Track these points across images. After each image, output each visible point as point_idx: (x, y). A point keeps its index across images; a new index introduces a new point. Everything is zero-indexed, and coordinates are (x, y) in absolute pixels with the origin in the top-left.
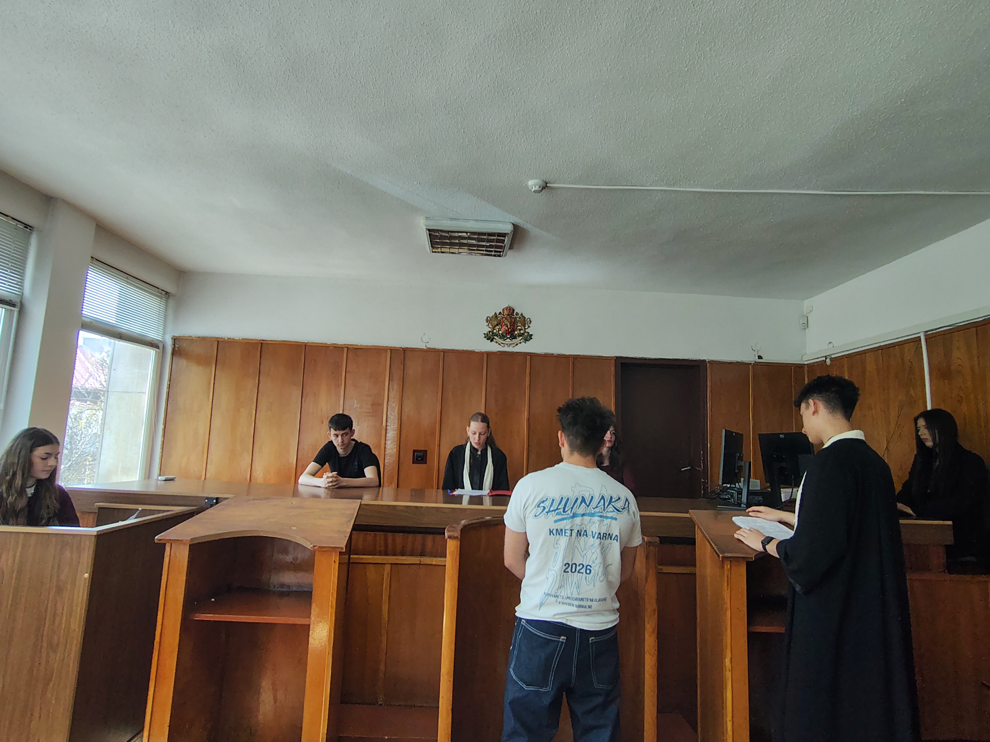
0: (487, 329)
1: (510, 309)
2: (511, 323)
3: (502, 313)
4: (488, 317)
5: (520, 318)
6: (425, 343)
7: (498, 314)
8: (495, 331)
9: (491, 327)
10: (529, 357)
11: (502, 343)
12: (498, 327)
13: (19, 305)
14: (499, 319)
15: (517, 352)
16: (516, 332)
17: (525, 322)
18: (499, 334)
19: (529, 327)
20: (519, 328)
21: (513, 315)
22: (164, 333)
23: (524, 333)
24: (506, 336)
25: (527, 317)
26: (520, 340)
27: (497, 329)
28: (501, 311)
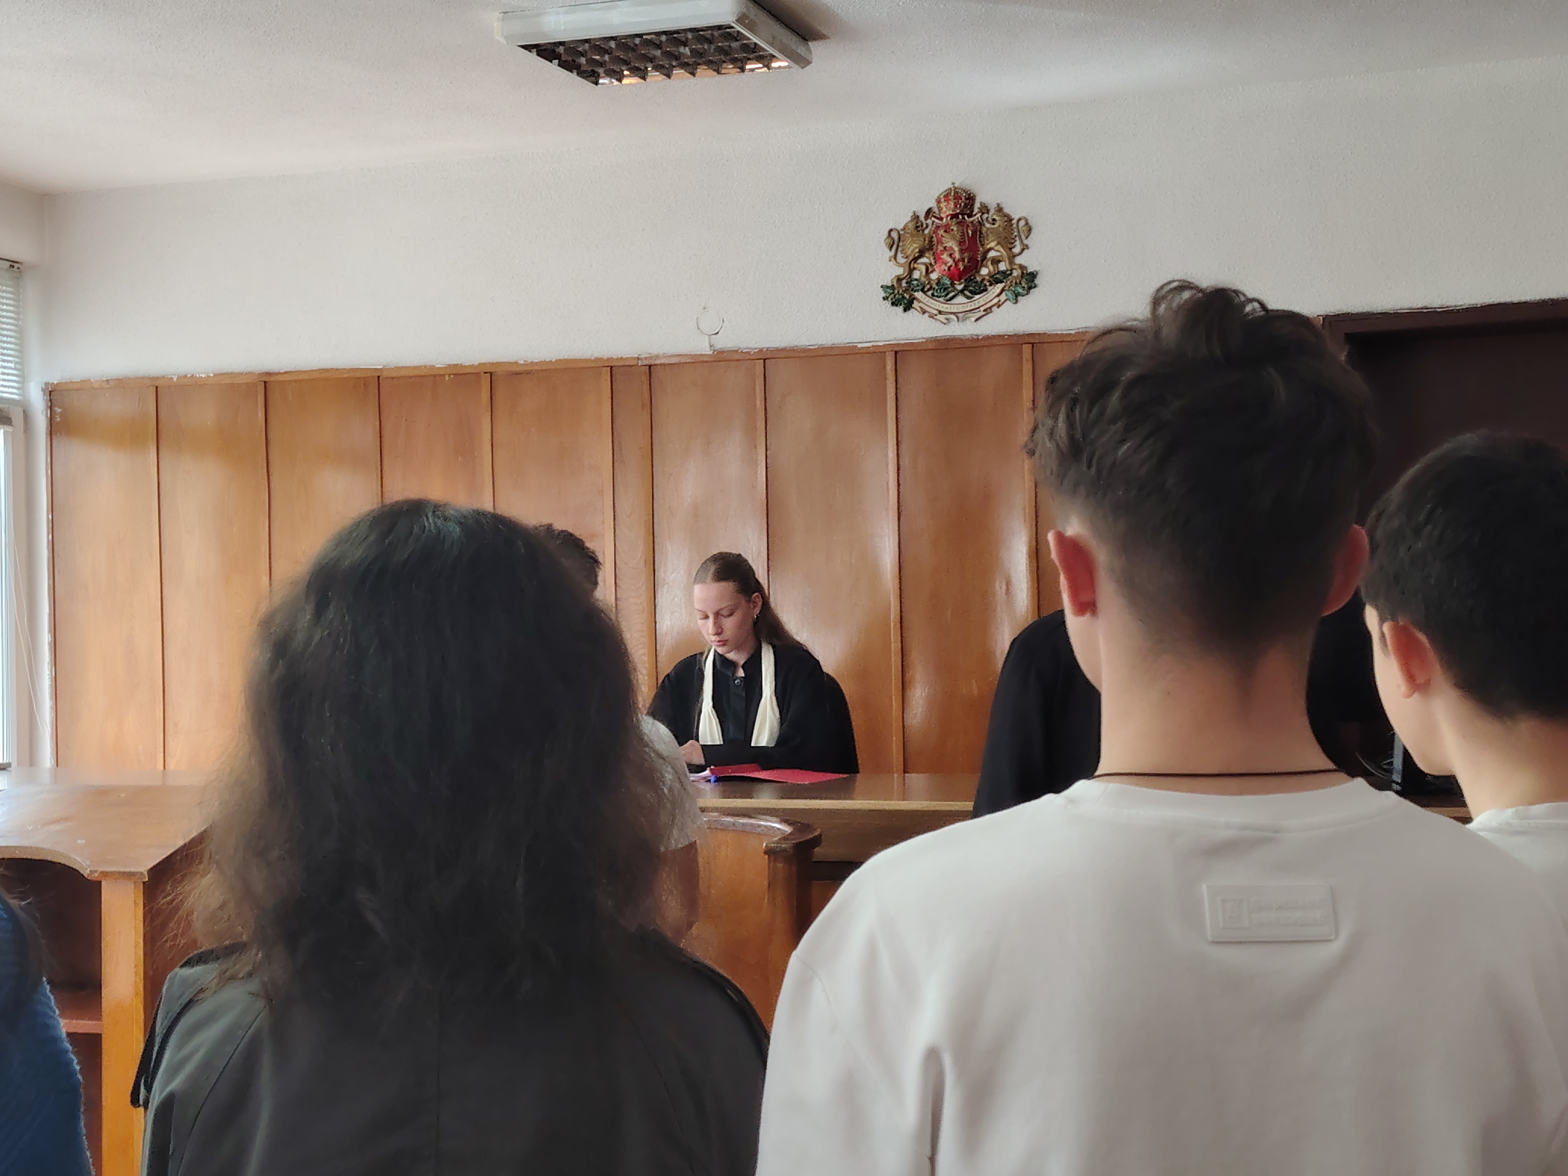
0: (891, 271)
1: (957, 197)
2: (961, 243)
3: (936, 210)
4: (891, 231)
5: (994, 220)
6: (708, 337)
7: (922, 218)
8: (916, 275)
9: (903, 261)
10: (1027, 350)
11: (940, 312)
12: (924, 260)
14: (926, 232)
15: (988, 338)
16: (984, 271)
17: (1013, 231)
18: (930, 280)
19: (1025, 248)
20: (992, 254)
21: (970, 214)
22: (23, 379)
23: (1011, 270)
24: (953, 284)
25: (1016, 217)
26: (999, 295)
27: (923, 268)
28: (933, 204)
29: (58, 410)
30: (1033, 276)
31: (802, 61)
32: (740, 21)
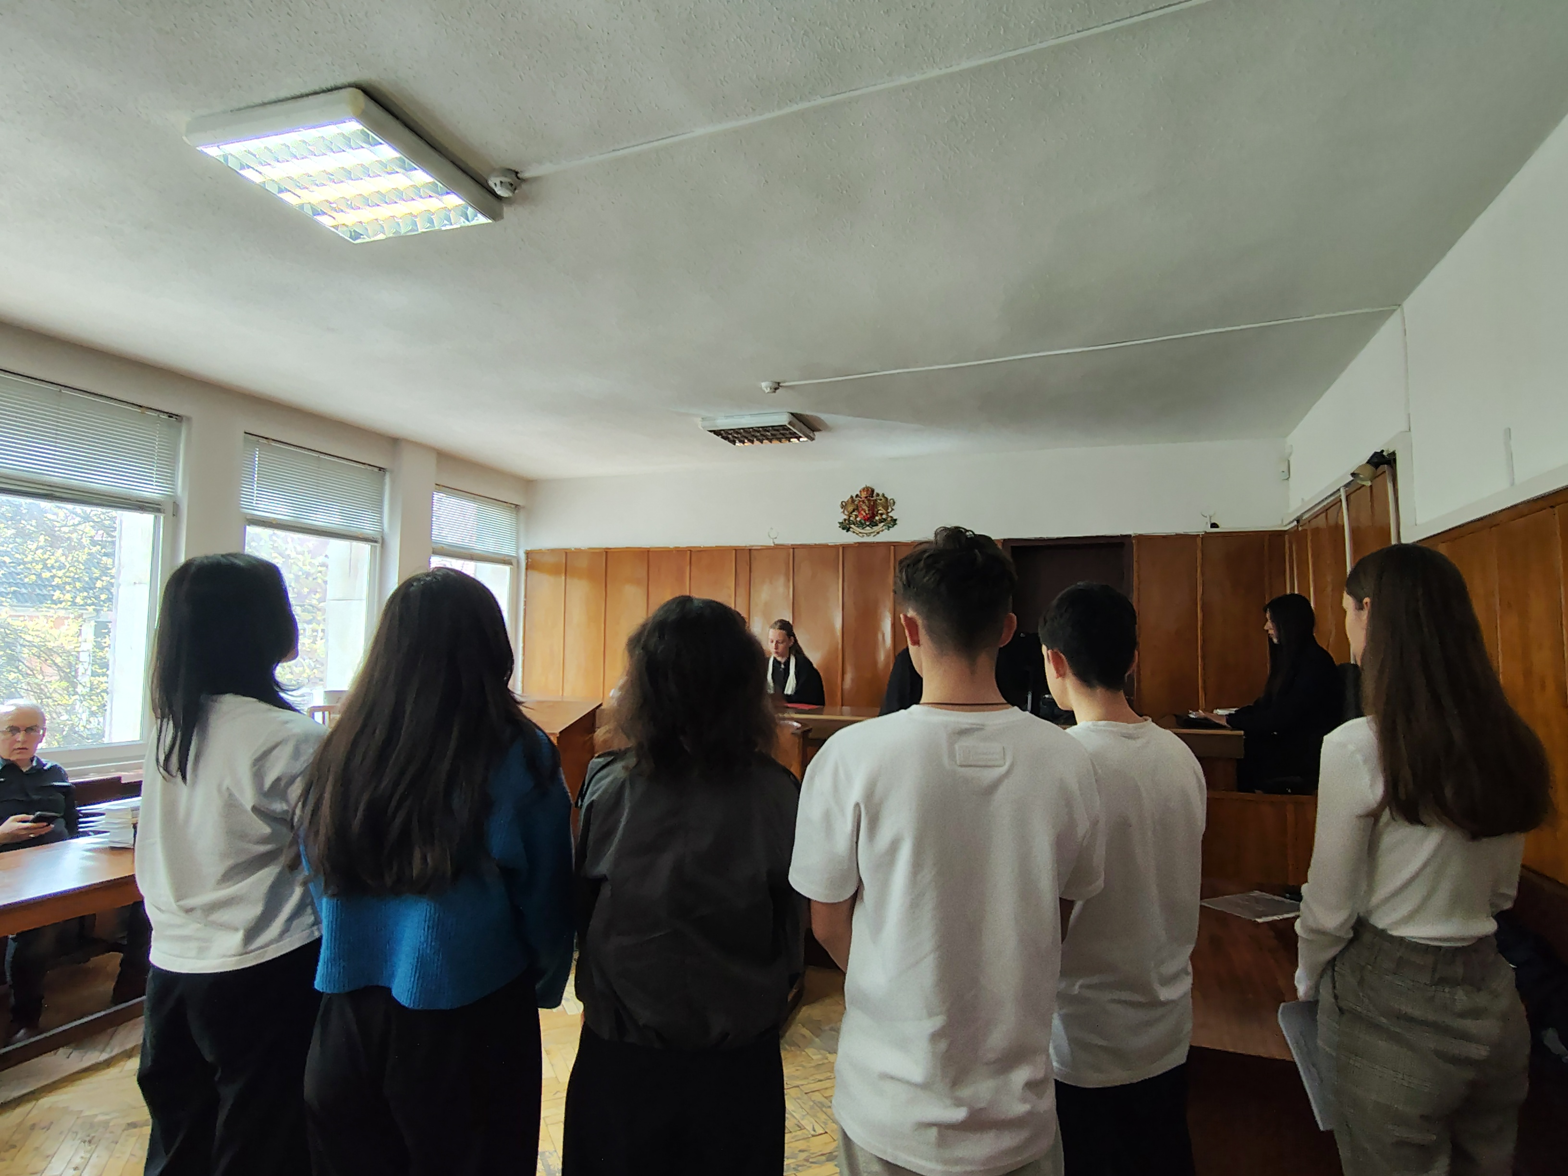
0: (842, 517)
1: (868, 490)
2: (869, 507)
3: (860, 495)
4: (842, 502)
5: (881, 499)
6: (773, 539)
7: (854, 498)
8: (851, 519)
9: (847, 513)
10: (892, 548)
11: (860, 533)
12: (854, 513)
13: (380, 541)
14: (856, 503)
15: (878, 543)
16: (877, 518)
17: (888, 504)
18: (856, 521)
19: (893, 510)
20: (880, 512)
21: (872, 497)
22: (518, 549)
23: (887, 518)
24: (865, 523)
25: (889, 498)
26: (882, 527)
27: (854, 516)
28: (859, 493)
29: (530, 560)
30: (896, 520)
31: (812, 439)
32: (790, 423)
